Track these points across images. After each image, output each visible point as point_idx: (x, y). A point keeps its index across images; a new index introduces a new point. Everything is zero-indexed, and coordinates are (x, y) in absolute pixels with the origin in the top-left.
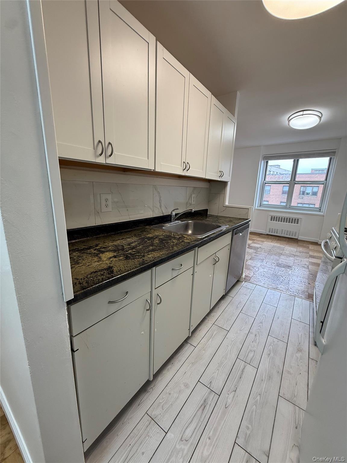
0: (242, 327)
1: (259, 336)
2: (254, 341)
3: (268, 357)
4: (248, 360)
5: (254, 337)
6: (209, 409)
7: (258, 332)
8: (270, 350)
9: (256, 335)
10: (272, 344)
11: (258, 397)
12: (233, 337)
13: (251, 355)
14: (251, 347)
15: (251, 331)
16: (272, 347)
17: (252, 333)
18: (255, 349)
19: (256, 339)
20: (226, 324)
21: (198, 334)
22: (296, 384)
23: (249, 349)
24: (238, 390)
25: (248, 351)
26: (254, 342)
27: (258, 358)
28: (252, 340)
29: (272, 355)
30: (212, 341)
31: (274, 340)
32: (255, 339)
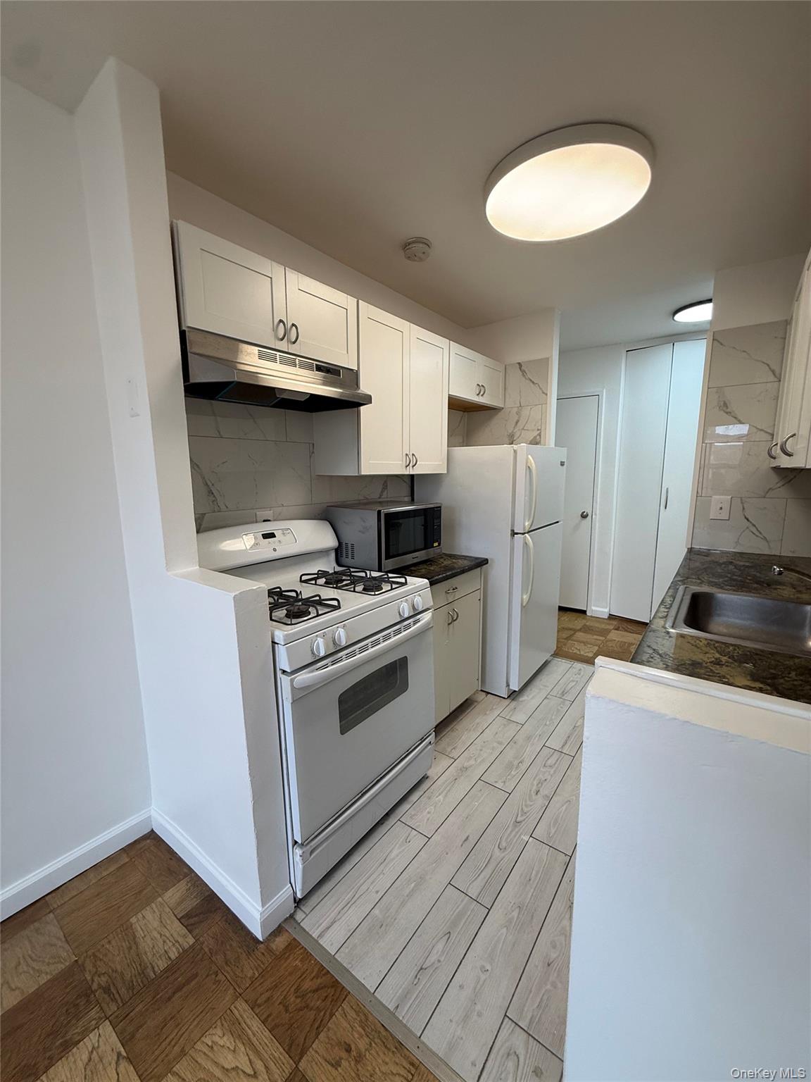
0: (565, 810)
1: (530, 791)
2: (540, 783)
3: (523, 760)
5: (541, 790)
7: (530, 799)
9: (537, 794)
10: (510, 777)
11: (548, 723)
14: (550, 772)
15: (545, 802)
16: (513, 773)
17: (546, 796)
18: (542, 770)
19: (537, 785)
22: (497, 733)
23: (554, 769)
25: (556, 767)
26: (544, 779)
27: (541, 758)
28: (547, 782)
29: (516, 763)
31: (503, 784)
32: (540, 785)
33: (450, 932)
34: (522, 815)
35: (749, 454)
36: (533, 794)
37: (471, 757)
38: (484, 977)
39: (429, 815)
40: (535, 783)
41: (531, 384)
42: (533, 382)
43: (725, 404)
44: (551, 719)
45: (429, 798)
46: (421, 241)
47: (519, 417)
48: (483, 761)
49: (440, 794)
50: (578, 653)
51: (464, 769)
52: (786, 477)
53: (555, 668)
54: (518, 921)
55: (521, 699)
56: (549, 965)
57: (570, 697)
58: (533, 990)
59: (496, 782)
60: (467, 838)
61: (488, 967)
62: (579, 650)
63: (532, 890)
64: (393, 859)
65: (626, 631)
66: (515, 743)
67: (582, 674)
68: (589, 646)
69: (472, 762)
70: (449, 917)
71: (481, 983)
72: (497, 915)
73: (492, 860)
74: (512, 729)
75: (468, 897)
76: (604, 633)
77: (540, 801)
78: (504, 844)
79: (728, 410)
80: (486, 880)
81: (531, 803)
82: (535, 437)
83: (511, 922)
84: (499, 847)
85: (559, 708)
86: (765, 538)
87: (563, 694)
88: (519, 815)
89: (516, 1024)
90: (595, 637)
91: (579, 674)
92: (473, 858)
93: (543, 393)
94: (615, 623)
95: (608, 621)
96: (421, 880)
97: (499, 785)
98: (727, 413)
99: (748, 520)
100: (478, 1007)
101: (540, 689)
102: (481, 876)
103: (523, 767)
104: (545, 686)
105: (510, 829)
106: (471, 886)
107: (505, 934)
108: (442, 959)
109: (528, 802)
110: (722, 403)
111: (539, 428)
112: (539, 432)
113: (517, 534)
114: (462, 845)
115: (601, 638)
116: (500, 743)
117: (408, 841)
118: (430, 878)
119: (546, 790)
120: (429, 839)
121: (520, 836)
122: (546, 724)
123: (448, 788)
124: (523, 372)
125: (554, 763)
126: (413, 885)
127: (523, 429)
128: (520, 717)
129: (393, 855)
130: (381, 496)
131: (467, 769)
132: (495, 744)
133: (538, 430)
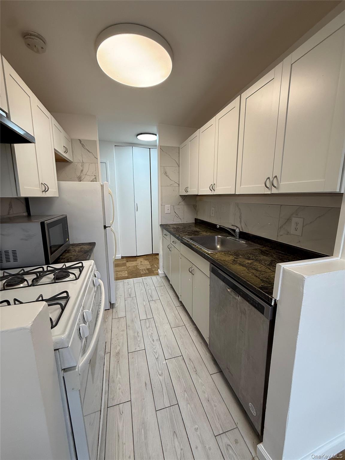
0: (167, 339)
1: (150, 342)
2: (151, 336)
3: (138, 331)
4: (147, 321)
6: (149, 296)
7: (153, 345)
8: (138, 336)
9: (154, 341)
10: (139, 343)
11: (134, 310)
12: (165, 327)
13: (148, 325)
14: (150, 329)
16: (138, 340)
17: (157, 340)
18: (148, 330)
19: (151, 338)
20: (179, 332)
21: (184, 313)
22: (118, 327)
23: (151, 327)
24: (144, 307)
25: (151, 325)
26: (151, 334)
27: (143, 326)
28: (153, 335)
29: (136, 334)
30: (173, 315)
31: (139, 347)
33: (174, 432)
34: (156, 355)
35: (174, 191)
36: (153, 342)
37: (116, 346)
38: (199, 433)
39: (121, 390)
40: (149, 337)
41: (88, 152)
42: (89, 151)
43: (166, 173)
44: (134, 308)
45: (114, 382)
46: (39, 37)
47: (83, 168)
48: (123, 344)
49: (117, 375)
50: (122, 276)
51: (118, 353)
52: (183, 198)
53: (119, 286)
54: (189, 397)
55: (116, 306)
56: (209, 401)
57: (133, 295)
58: (213, 416)
59: (136, 349)
60: (145, 383)
61: (197, 426)
62: (121, 275)
63: (183, 380)
64: (122, 431)
65: (131, 261)
66: (129, 326)
67: (130, 284)
68: (123, 272)
69: (118, 348)
70: (168, 426)
71: (200, 436)
72: (182, 404)
73: (162, 383)
74: (123, 321)
75: (167, 408)
76: (124, 265)
77: (157, 344)
78: (160, 372)
79: (167, 175)
80: (167, 394)
81: (155, 347)
82: (94, 179)
83: (188, 400)
84: (160, 375)
85: (133, 302)
86: (180, 218)
87: (130, 295)
88: (155, 355)
89: (220, 434)
90: (123, 267)
91: (129, 284)
92: (155, 389)
93: (95, 157)
94: (125, 259)
95: (122, 260)
96: (144, 424)
97: (138, 349)
98: (167, 176)
99: (175, 213)
100: (207, 447)
101: (120, 298)
102: (164, 394)
103: (140, 334)
104: (121, 295)
105: (157, 363)
106: (164, 402)
107: (190, 407)
108: (182, 447)
109: (154, 347)
110: (165, 172)
111: (95, 175)
112: (95, 177)
113: (107, 227)
114: (146, 389)
115: (125, 267)
116: (123, 331)
117: (122, 413)
118: (147, 418)
119: (155, 337)
120: (131, 401)
121: (162, 363)
122: (134, 311)
123: (118, 369)
124: (83, 145)
125: (149, 325)
126: (143, 431)
127: (86, 174)
128: (122, 314)
129: (121, 428)
130: (9, 213)
131: (119, 353)
132: (122, 333)
133: (95, 176)
